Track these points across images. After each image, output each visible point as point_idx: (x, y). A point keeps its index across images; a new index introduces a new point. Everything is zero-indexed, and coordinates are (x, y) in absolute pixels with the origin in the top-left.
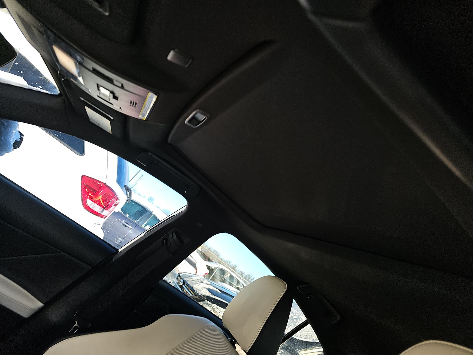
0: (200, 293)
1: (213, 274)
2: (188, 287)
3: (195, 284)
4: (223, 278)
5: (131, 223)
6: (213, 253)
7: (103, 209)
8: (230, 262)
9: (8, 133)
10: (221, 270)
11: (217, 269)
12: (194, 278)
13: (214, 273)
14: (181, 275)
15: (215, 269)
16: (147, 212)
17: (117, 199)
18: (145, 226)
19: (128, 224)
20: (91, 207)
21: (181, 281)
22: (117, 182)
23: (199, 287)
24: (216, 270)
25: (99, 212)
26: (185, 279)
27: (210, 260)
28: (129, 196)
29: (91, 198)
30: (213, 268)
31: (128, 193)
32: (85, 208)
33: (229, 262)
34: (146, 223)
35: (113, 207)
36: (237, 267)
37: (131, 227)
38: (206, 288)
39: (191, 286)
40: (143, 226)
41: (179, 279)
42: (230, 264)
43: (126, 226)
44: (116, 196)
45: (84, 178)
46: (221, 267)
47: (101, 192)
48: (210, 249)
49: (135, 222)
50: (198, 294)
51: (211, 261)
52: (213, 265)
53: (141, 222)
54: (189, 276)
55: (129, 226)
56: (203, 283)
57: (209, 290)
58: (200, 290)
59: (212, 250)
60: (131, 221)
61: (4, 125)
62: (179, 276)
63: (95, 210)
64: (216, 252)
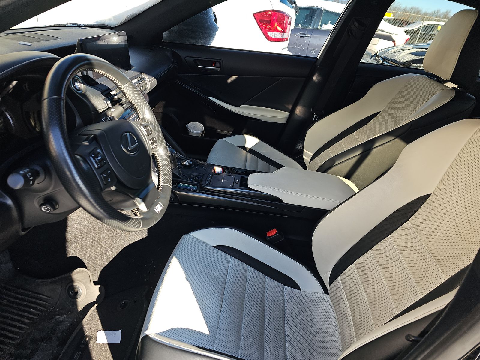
0: (404, 61)
1: (418, 37)
2: (390, 62)
3: (396, 55)
4: (433, 35)
5: (307, 32)
6: (411, 13)
7: (282, 33)
8: (438, 11)
9: (209, 18)
10: (427, 27)
11: (421, 29)
12: (393, 50)
13: (419, 35)
14: (377, 54)
15: (418, 30)
16: (316, 11)
17: (288, 17)
18: (321, 27)
19: (304, 34)
20: (273, 37)
21: (380, 59)
22: (281, 2)
23: (401, 56)
24: (421, 31)
25: (282, 37)
26: (383, 56)
27: (408, 23)
28: (295, 8)
29: (270, 30)
30: (415, 30)
31: (294, 5)
32: (270, 41)
33: (436, 12)
34: (320, 23)
35: (289, 26)
36: (450, 12)
37: (309, 35)
38: (410, 54)
39: (392, 58)
40: (319, 27)
41: (378, 59)
42: (439, 14)
43: (304, 37)
44: (287, 15)
45: (256, 15)
46: (426, 23)
47: (274, 19)
48: (405, 10)
49: (310, 27)
50: (402, 63)
51: (411, 23)
52: (414, 27)
53: (315, 25)
54: (386, 52)
55: (307, 35)
56: (404, 50)
57: (413, 54)
58: (403, 58)
59: (408, 9)
60: (306, 29)
61: (205, 14)
62: (377, 56)
63: (277, 38)
64: (414, 9)
